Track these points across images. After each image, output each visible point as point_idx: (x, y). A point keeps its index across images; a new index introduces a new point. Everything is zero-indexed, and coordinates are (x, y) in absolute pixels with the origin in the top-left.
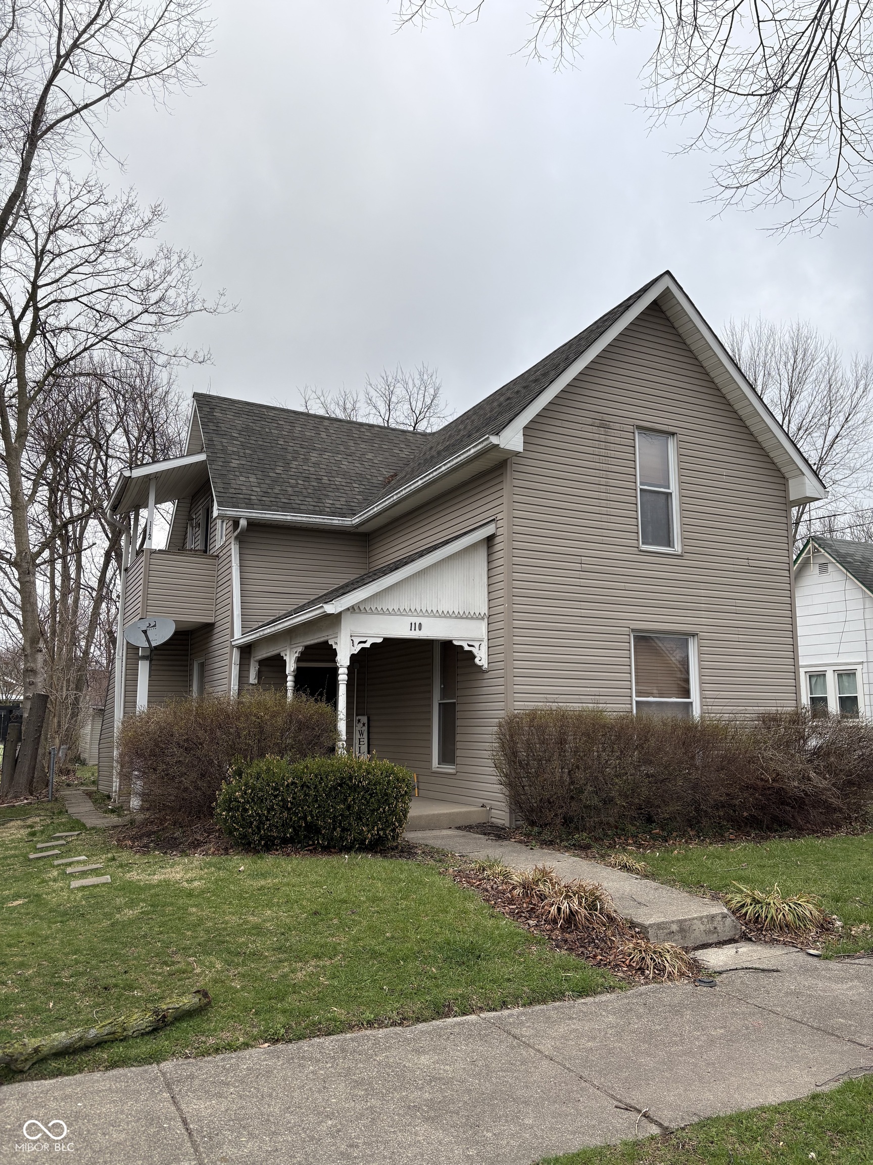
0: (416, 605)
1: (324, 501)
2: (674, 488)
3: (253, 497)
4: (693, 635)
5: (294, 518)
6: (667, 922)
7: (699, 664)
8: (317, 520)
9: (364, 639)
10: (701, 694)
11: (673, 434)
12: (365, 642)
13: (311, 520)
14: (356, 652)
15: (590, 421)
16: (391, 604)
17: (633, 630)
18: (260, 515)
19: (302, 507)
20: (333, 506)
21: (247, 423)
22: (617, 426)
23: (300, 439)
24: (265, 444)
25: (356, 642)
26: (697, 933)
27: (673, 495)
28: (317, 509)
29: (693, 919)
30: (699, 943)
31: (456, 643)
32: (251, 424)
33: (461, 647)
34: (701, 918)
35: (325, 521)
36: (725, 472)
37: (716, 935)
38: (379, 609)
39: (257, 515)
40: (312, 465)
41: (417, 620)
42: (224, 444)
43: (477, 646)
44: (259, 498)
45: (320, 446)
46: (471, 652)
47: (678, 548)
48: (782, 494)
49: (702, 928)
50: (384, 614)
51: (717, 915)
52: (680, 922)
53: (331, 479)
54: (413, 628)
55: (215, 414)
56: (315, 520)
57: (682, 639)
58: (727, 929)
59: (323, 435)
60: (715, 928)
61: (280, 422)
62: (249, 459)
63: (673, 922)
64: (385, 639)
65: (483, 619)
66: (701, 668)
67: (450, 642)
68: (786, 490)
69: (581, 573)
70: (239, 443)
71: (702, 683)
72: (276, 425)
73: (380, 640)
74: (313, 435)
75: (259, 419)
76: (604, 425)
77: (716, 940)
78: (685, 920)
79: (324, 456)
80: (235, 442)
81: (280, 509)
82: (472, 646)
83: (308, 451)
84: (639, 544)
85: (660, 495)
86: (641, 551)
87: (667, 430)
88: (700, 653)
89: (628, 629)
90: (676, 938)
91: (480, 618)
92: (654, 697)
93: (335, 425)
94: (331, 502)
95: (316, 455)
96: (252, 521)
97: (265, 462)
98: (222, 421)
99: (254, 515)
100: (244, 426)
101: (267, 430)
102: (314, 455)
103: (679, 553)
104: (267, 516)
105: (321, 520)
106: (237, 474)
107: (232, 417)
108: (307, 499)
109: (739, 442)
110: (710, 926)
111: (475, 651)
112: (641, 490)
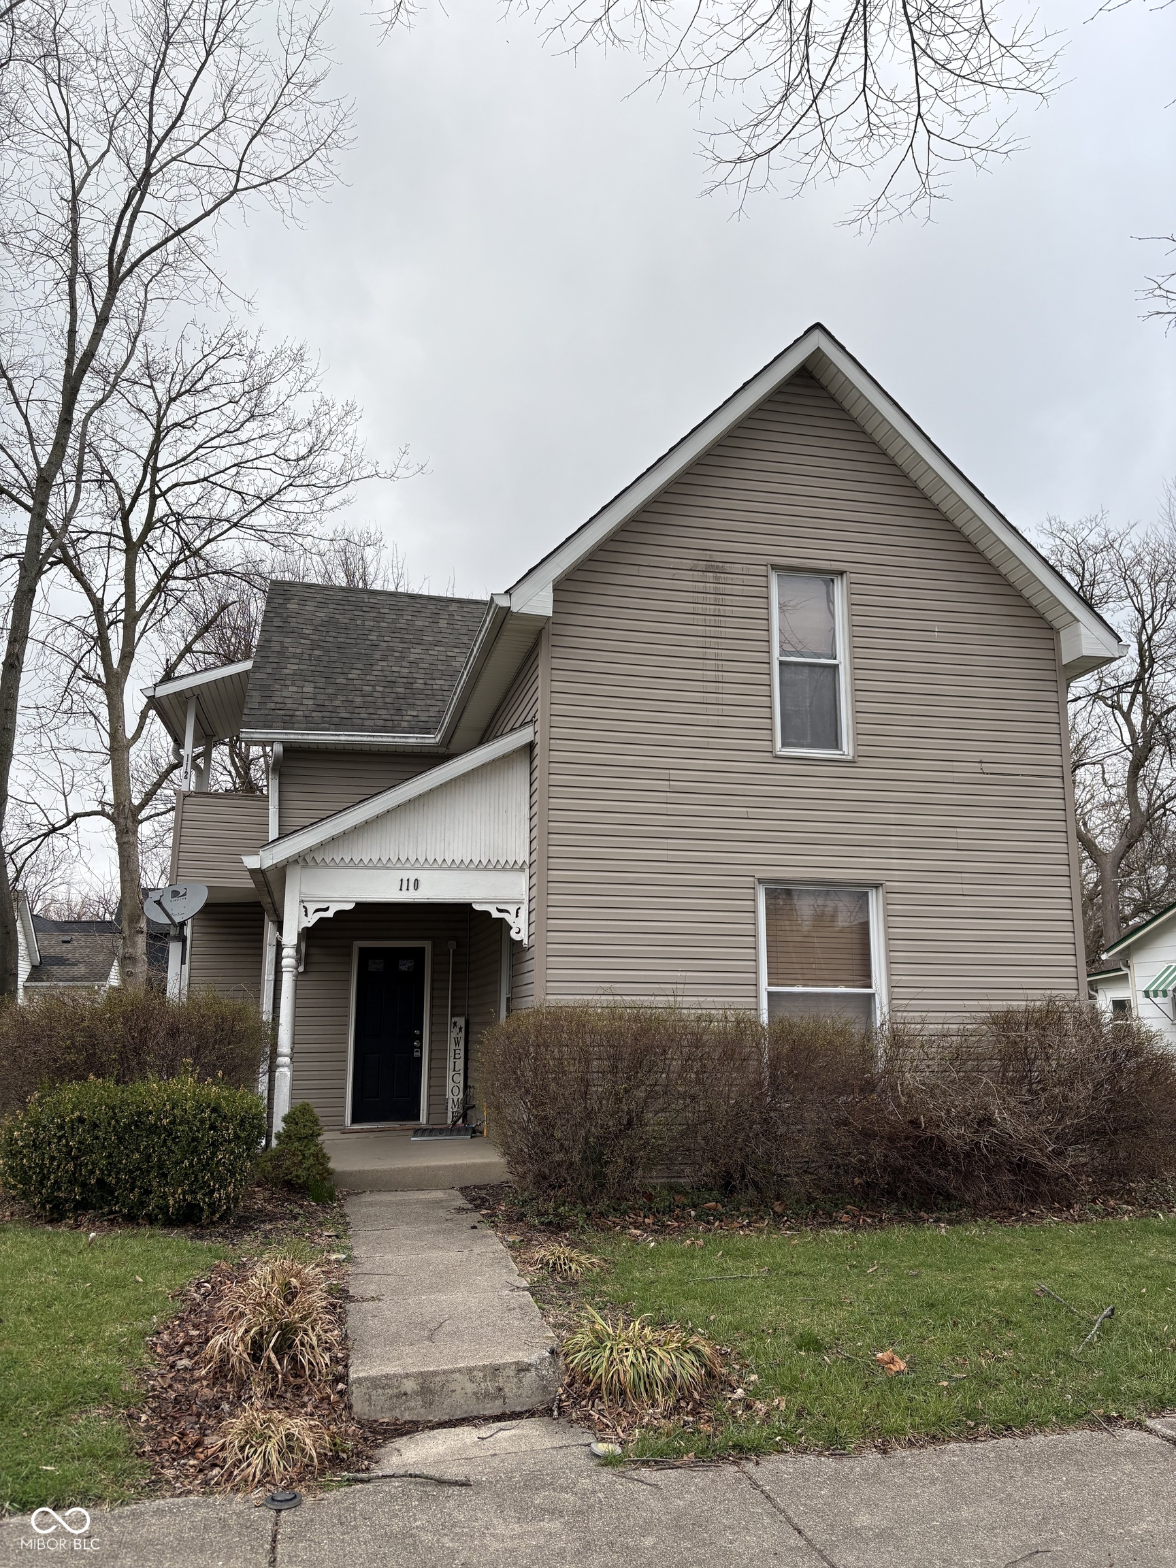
0: (408, 852)
1: (404, 712)
2: (842, 658)
3: (298, 713)
4: (877, 886)
5: (350, 738)
6: (395, 1376)
7: (886, 933)
8: (384, 740)
9: (324, 906)
10: (889, 981)
11: (841, 573)
12: (326, 909)
13: (376, 739)
14: (310, 925)
15: (688, 564)
16: (366, 850)
17: (761, 881)
18: (300, 737)
19: (367, 723)
20: (416, 719)
21: (331, 615)
22: (737, 568)
23: (403, 631)
24: (348, 641)
25: (311, 910)
26: (458, 1396)
27: (841, 668)
28: (390, 724)
29: (453, 1372)
30: (459, 1414)
31: (477, 907)
32: (337, 616)
33: (487, 914)
34: (470, 1370)
35: (396, 740)
36: (937, 626)
37: (499, 1402)
38: (347, 860)
39: (296, 737)
40: (408, 665)
41: (412, 875)
42: (286, 645)
43: (513, 912)
44: (307, 713)
45: (431, 639)
46: (502, 920)
47: (848, 748)
48: (1049, 655)
49: (470, 1387)
50: (356, 867)
51: (506, 1366)
52: (423, 1377)
53: (428, 682)
54: (405, 887)
55: (288, 606)
56: (381, 739)
57: (860, 892)
58: (525, 1392)
59: (443, 623)
60: (500, 1389)
61: (382, 611)
62: (314, 663)
63: (407, 1376)
64: (358, 904)
65: (522, 869)
66: (889, 939)
67: (468, 906)
68: (1055, 649)
69: (668, 794)
70: (308, 642)
71: (890, 962)
72: (375, 615)
73: (350, 906)
74: (427, 624)
75: (353, 608)
76: (715, 569)
77: (499, 1412)
78: (435, 1373)
79: (431, 652)
80: (302, 641)
81: (332, 727)
82: (507, 912)
83: (410, 646)
84: (773, 746)
85: (817, 670)
86: (776, 757)
87: (829, 567)
88: (887, 915)
89: (752, 879)
90: (412, 1404)
91: (515, 868)
92: (804, 986)
93: (466, 610)
94: (415, 713)
95: (420, 651)
96: (289, 745)
97: (337, 665)
98: (294, 615)
99: (292, 737)
100: (326, 619)
101: (359, 622)
102: (416, 651)
103: (850, 758)
104: (310, 737)
105: (390, 740)
106: (288, 683)
107: (313, 609)
108: (379, 712)
109: (964, 577)
110: (490, 1386)
111: (510, 918)
112: (781, 663)
